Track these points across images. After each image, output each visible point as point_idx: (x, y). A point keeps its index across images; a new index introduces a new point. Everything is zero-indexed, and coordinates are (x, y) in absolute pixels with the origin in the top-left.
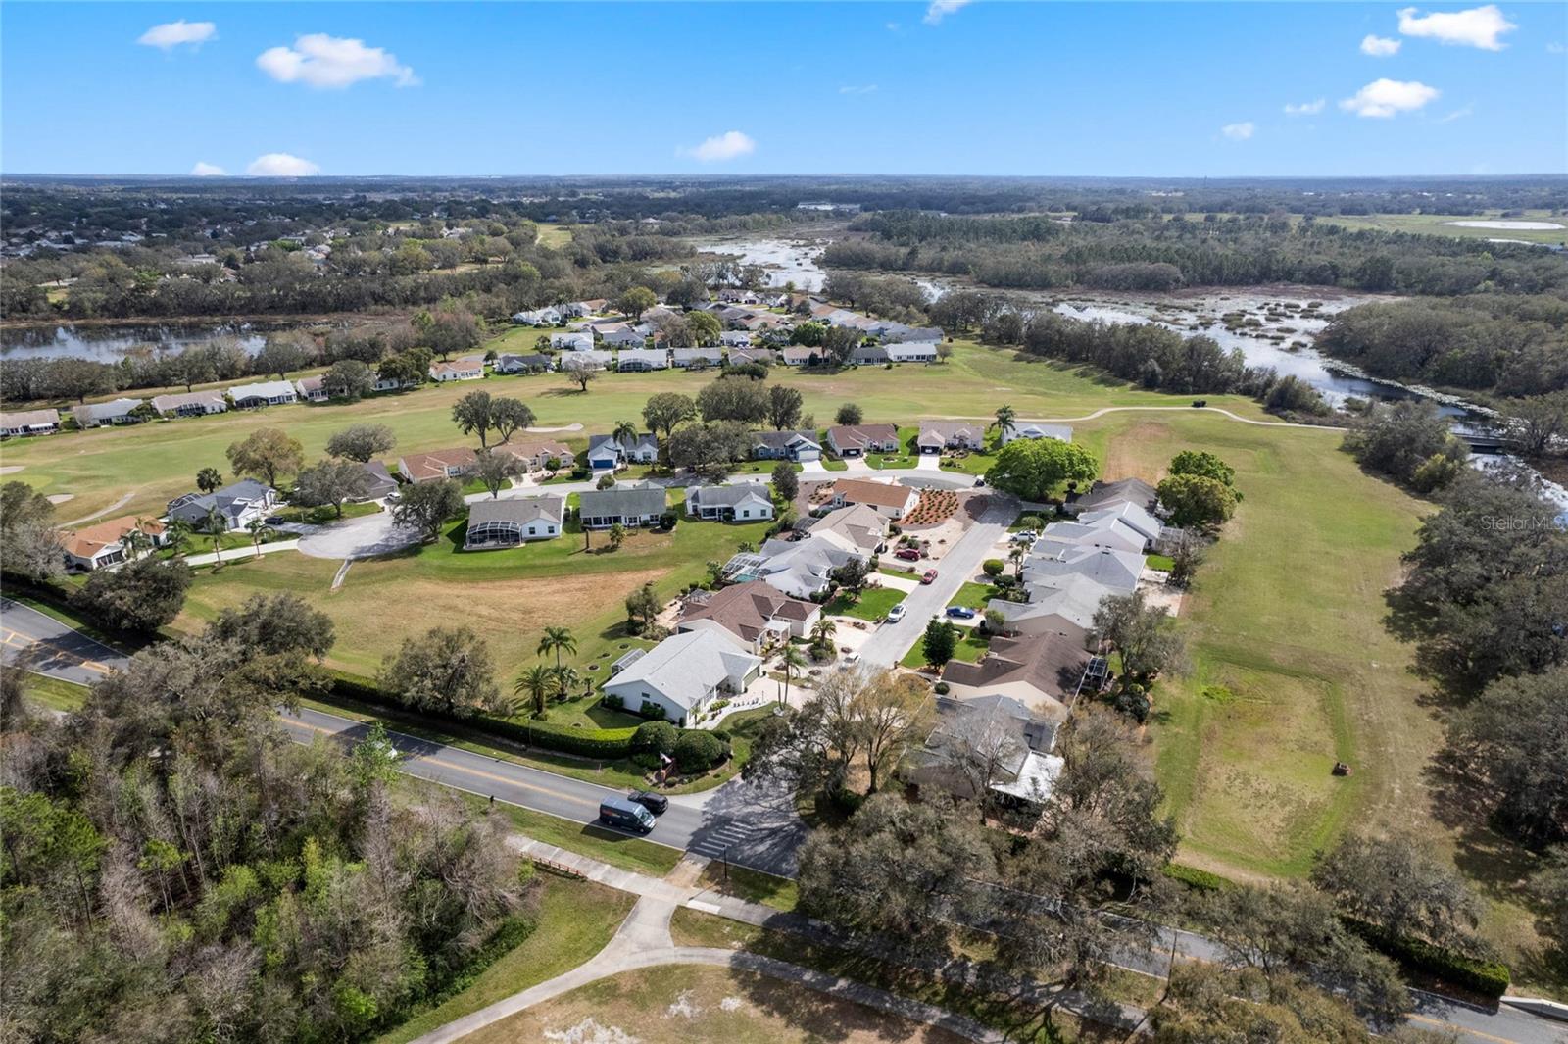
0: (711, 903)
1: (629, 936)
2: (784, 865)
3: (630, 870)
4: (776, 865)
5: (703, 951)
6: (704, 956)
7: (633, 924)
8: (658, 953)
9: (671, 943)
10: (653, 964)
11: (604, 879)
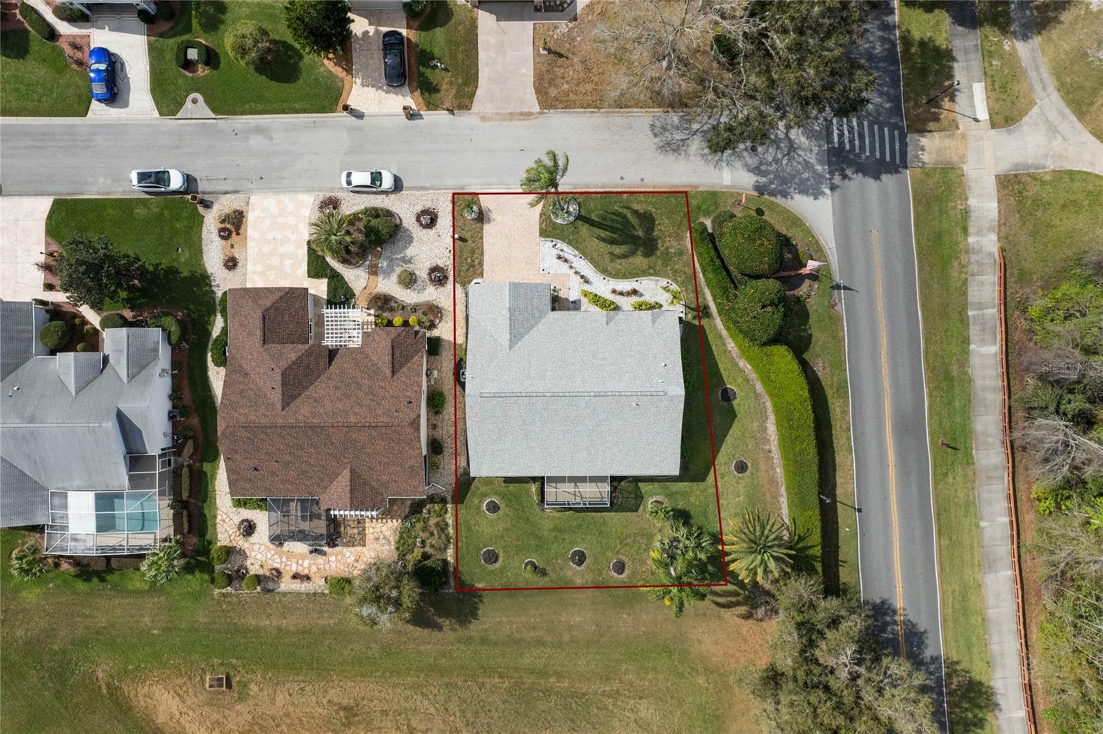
0: (971, 97)
1: (1046, 155)
2: (878, 49)
3: (966, 213)
4: (883, 59)
5: (1032, 74)
6: (1037, 68)
7: (1030, 161)
8: (1053, 115)
9: (1035, 110)
10: (1067, 111)
11: (991, 230)
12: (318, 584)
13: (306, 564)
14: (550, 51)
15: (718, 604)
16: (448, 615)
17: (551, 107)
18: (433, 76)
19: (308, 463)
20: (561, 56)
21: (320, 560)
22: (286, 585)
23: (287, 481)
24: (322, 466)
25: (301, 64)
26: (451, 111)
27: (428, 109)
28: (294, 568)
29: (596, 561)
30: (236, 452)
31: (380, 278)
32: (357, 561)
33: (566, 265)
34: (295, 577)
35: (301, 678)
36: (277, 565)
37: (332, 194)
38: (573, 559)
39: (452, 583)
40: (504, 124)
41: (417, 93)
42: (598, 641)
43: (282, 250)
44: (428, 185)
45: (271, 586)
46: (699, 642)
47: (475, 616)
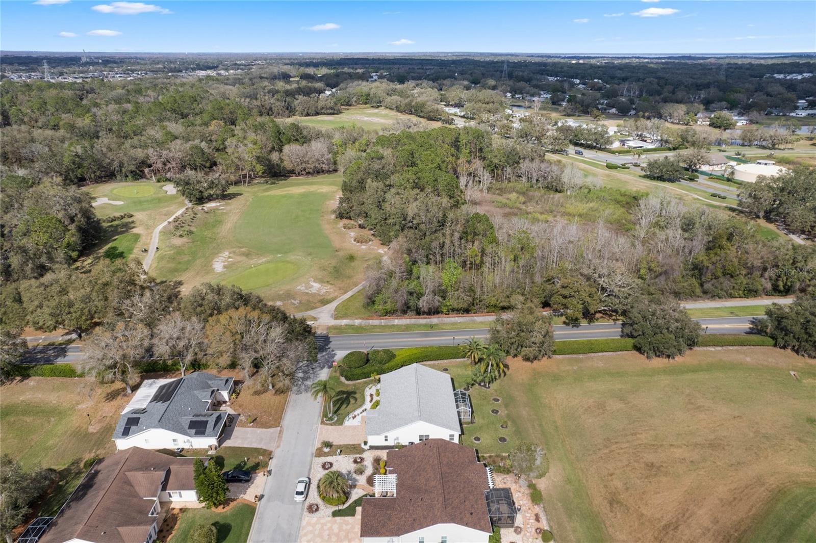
13: (528, 516)
14: (253, 422)
17: (279, 423)
18: (250, 464)
19: (463, 488)
20: (256, 419)
21: (524, 509)
22: (544, 527)
25: (222, 523)
26: (271, 458)
27: (267, 467)
28: (532, 520)
29: (495, 407)
31: (358, 484)
32: (520, 492)
33: (357, 417)
34: (538, 521)
35: (603, 526)
36: (534, 530)
37: (305, 508)
38: (496, 413)
40: (283, 439)
41: (257, 471)
43: (336, 530)
44: (309, 467)
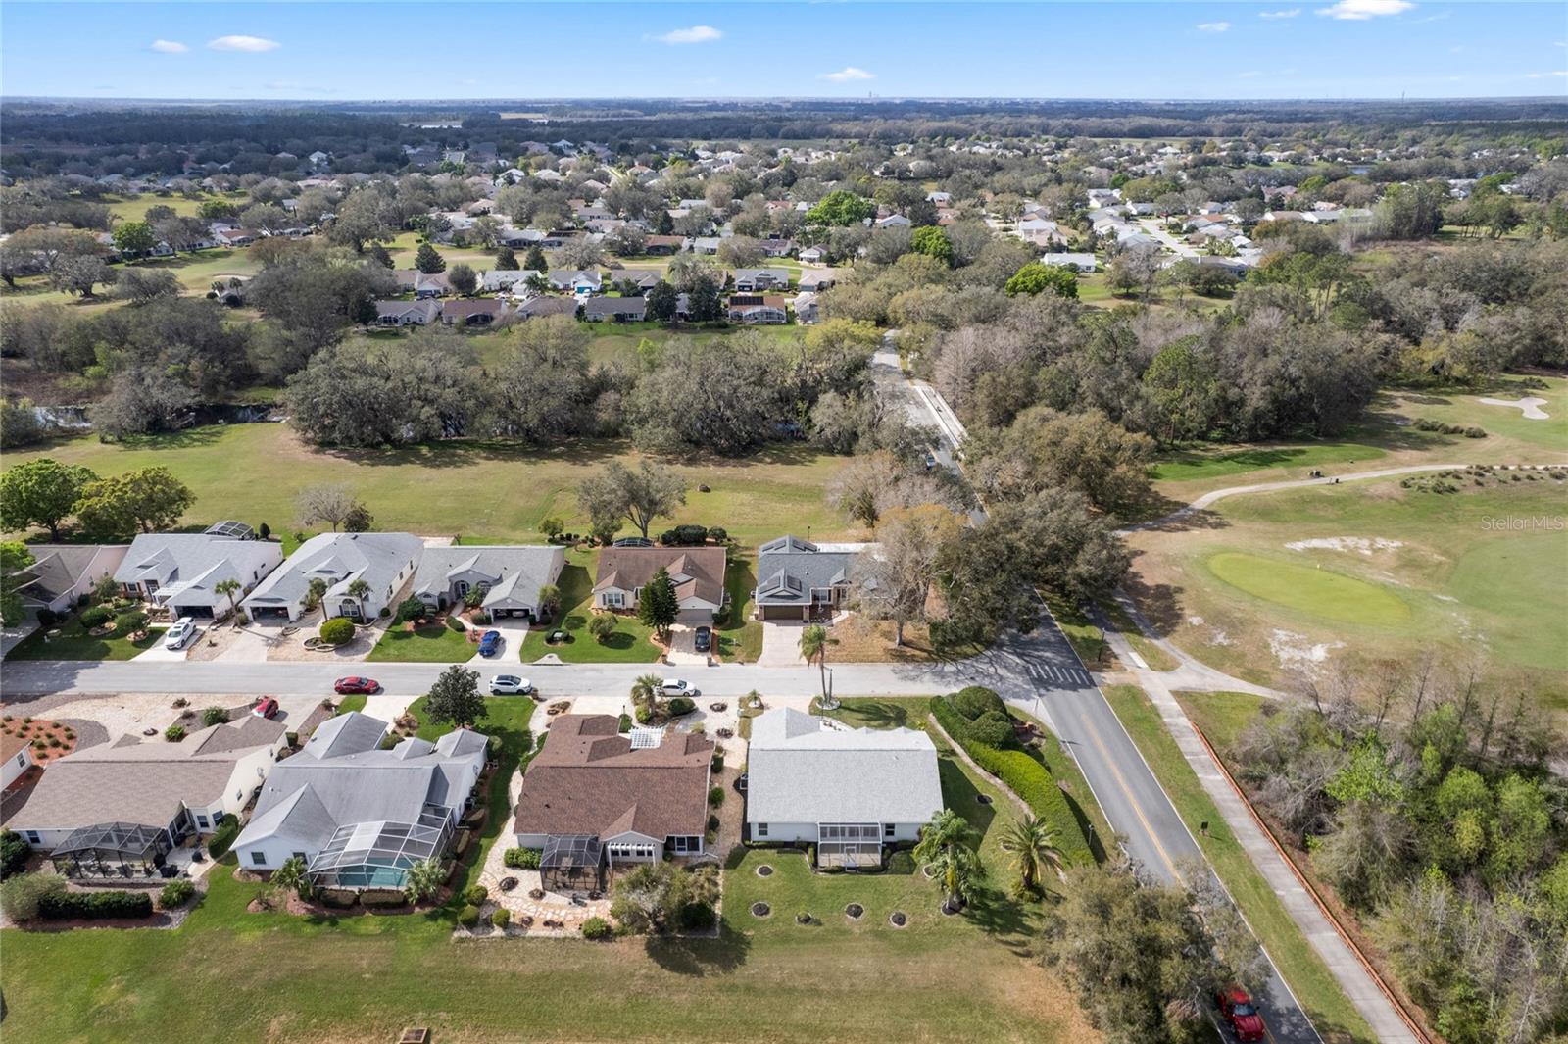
12: (572, 931)
13: (563, 913)
15: (1016, 953)
16: (710, 959)
17: (820, 662)
18: (730, 649)
19: (598, 800)
21: (579, 910)
22: (536, 931)
23: (574, 818)
24: (612, 804)
28: (549, 917)
29: (874, 914)
30: (535, 789)
34: (547, 924)
36: (531, 915)
38: (849, 911)
39: (718, 930)
40: (781, 669)
41: (718, 655)
42: (883, 992)
44: (721, 693)
45: (518, 932)
46: (1003, 992)
47: (741, 961)
